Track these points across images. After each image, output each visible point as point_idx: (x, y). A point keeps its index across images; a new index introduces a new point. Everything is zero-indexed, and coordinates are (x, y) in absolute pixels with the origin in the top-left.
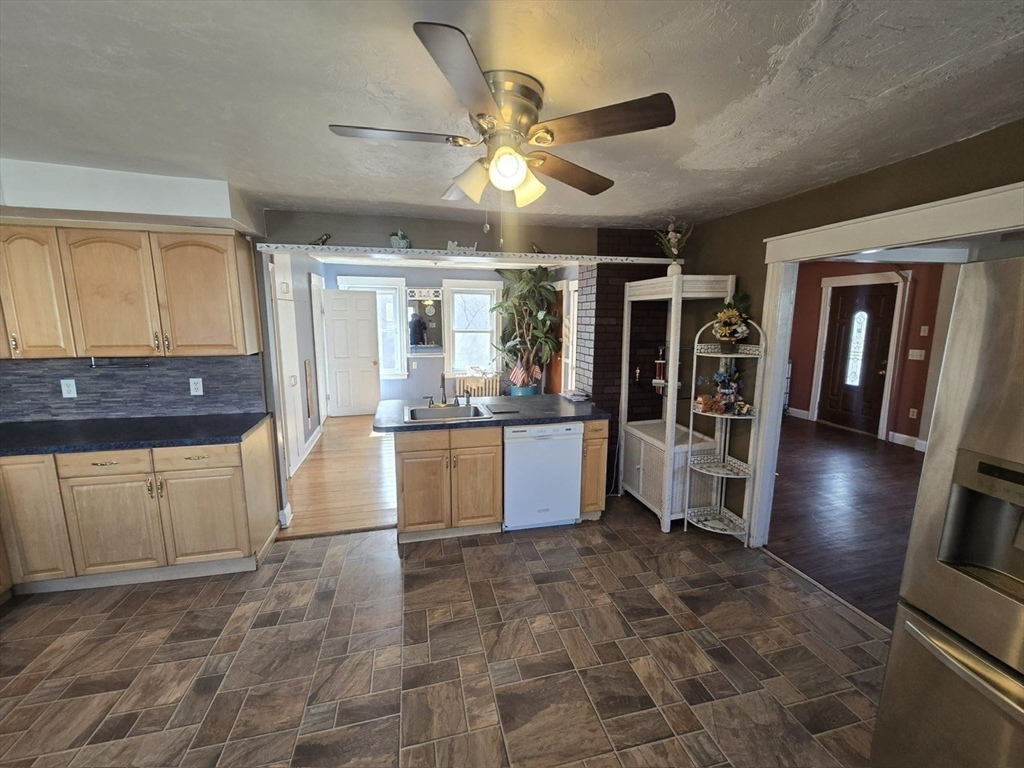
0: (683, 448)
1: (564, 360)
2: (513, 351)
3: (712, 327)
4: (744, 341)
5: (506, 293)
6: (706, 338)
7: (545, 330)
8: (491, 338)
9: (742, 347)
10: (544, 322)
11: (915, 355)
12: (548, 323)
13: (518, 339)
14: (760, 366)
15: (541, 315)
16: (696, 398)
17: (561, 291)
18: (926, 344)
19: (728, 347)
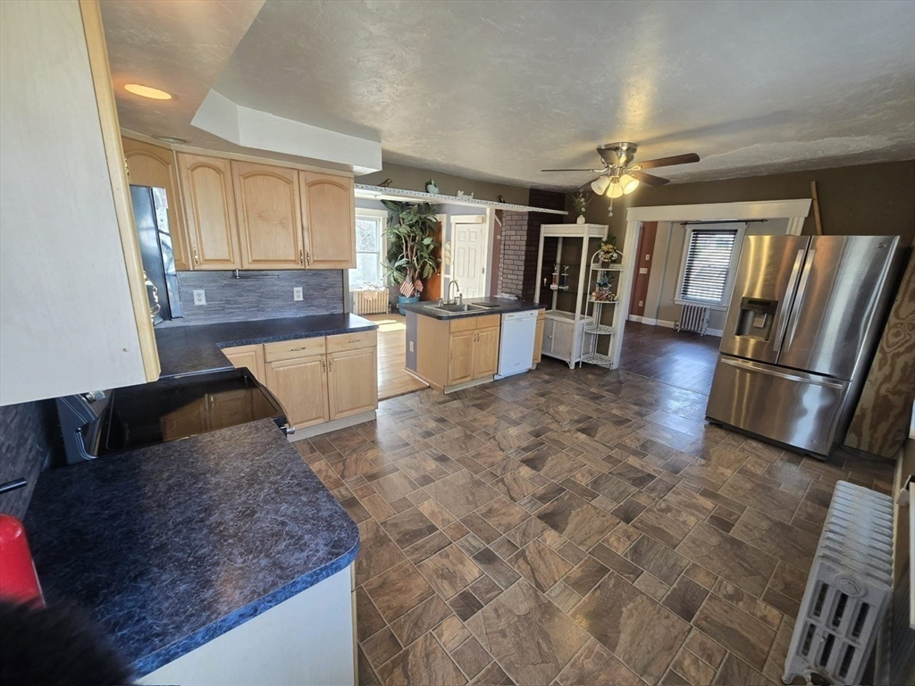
0: (583, 321)
1: (443, 275)
2: (400, 269)
3: (598, 254)
4: (614, 262)
5: (390, 220)
6: (597, 260)
7: (429, 251)
8: (378, 258)
9: (611, 265)
10: (428, 246)
11: (643, 271)
12: (432, 247)
13: (405, 259)
14: (621, 275)
15: (427, 241)
16: (590, 294)
17: (440, 222)
18: (648, 265)
19: (605, 265)
